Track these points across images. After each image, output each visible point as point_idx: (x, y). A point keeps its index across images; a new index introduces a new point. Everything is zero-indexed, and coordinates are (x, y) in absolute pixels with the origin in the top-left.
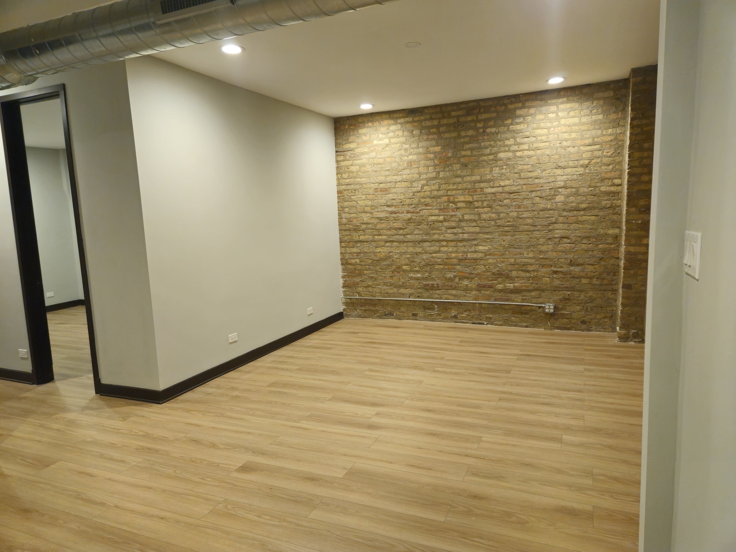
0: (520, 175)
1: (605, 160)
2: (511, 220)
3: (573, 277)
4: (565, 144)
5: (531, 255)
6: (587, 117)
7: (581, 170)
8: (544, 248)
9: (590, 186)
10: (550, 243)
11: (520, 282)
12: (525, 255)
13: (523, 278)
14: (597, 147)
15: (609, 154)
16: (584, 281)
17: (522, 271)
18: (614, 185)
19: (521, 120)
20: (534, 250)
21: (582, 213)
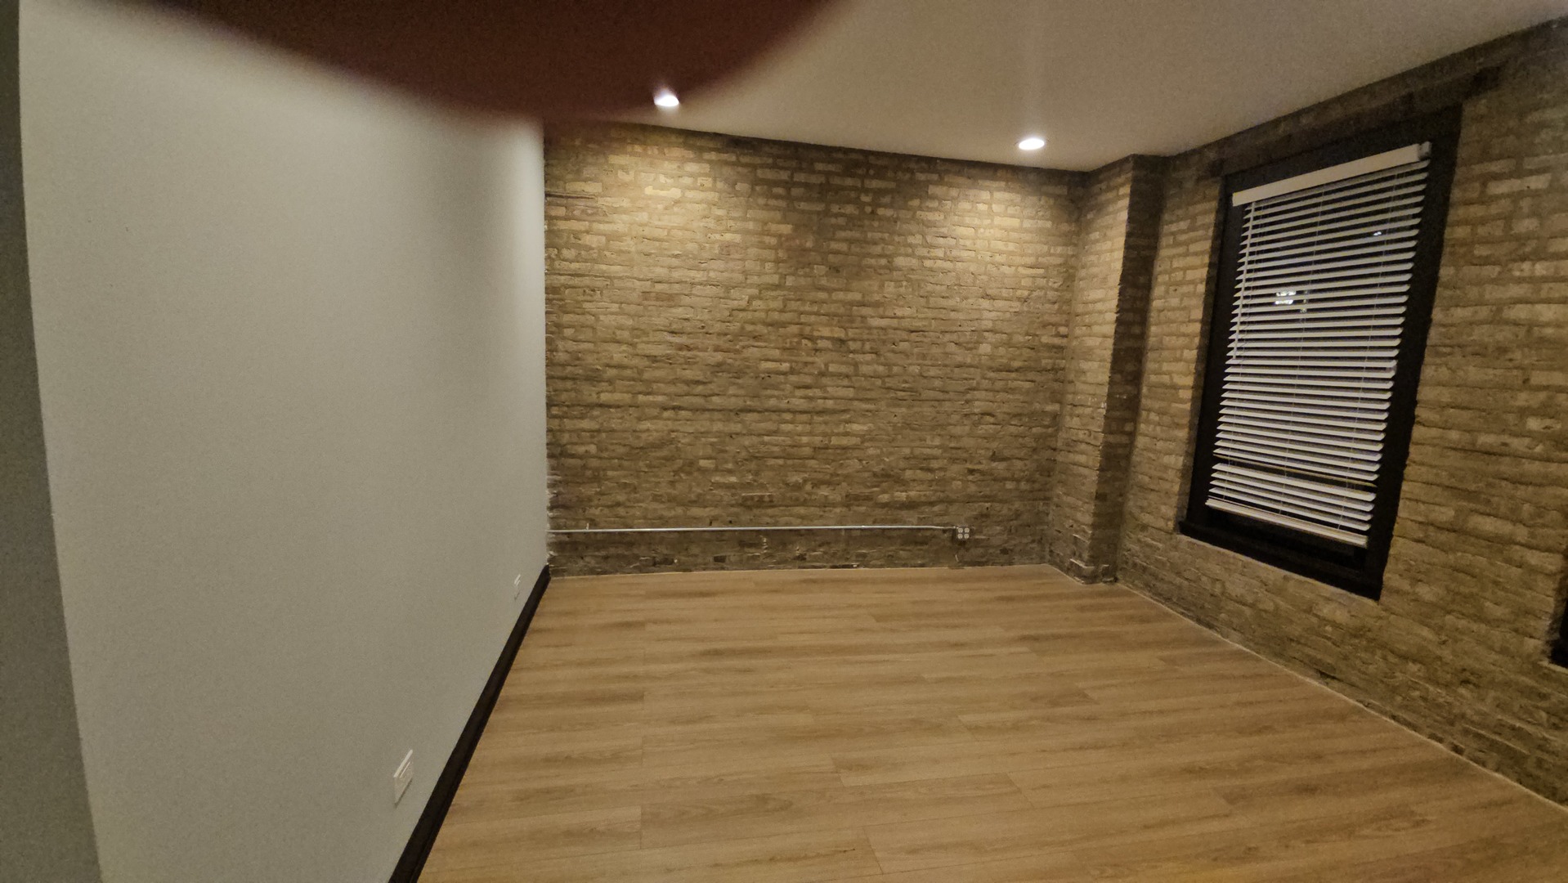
0: (928, 302)
1: (1051, 295)
2: (910, 379)
3: (995, 480)
4: (998, 258)
5: (937, 442)
6: (1031, 221)
7: (1016, 306)
8: (958, 430)
9: (1027, 334)
10: (966, 422)
11: (918, 488)
12: (929, 442)
13: (922, 482)
14: (1041, 271)
15: (1056, 286)
16: (1009, 485)
17: (921, 469)
18: (1058, 335)
19: (935, 204)
20: (942, 433)
21: (1013, 375)
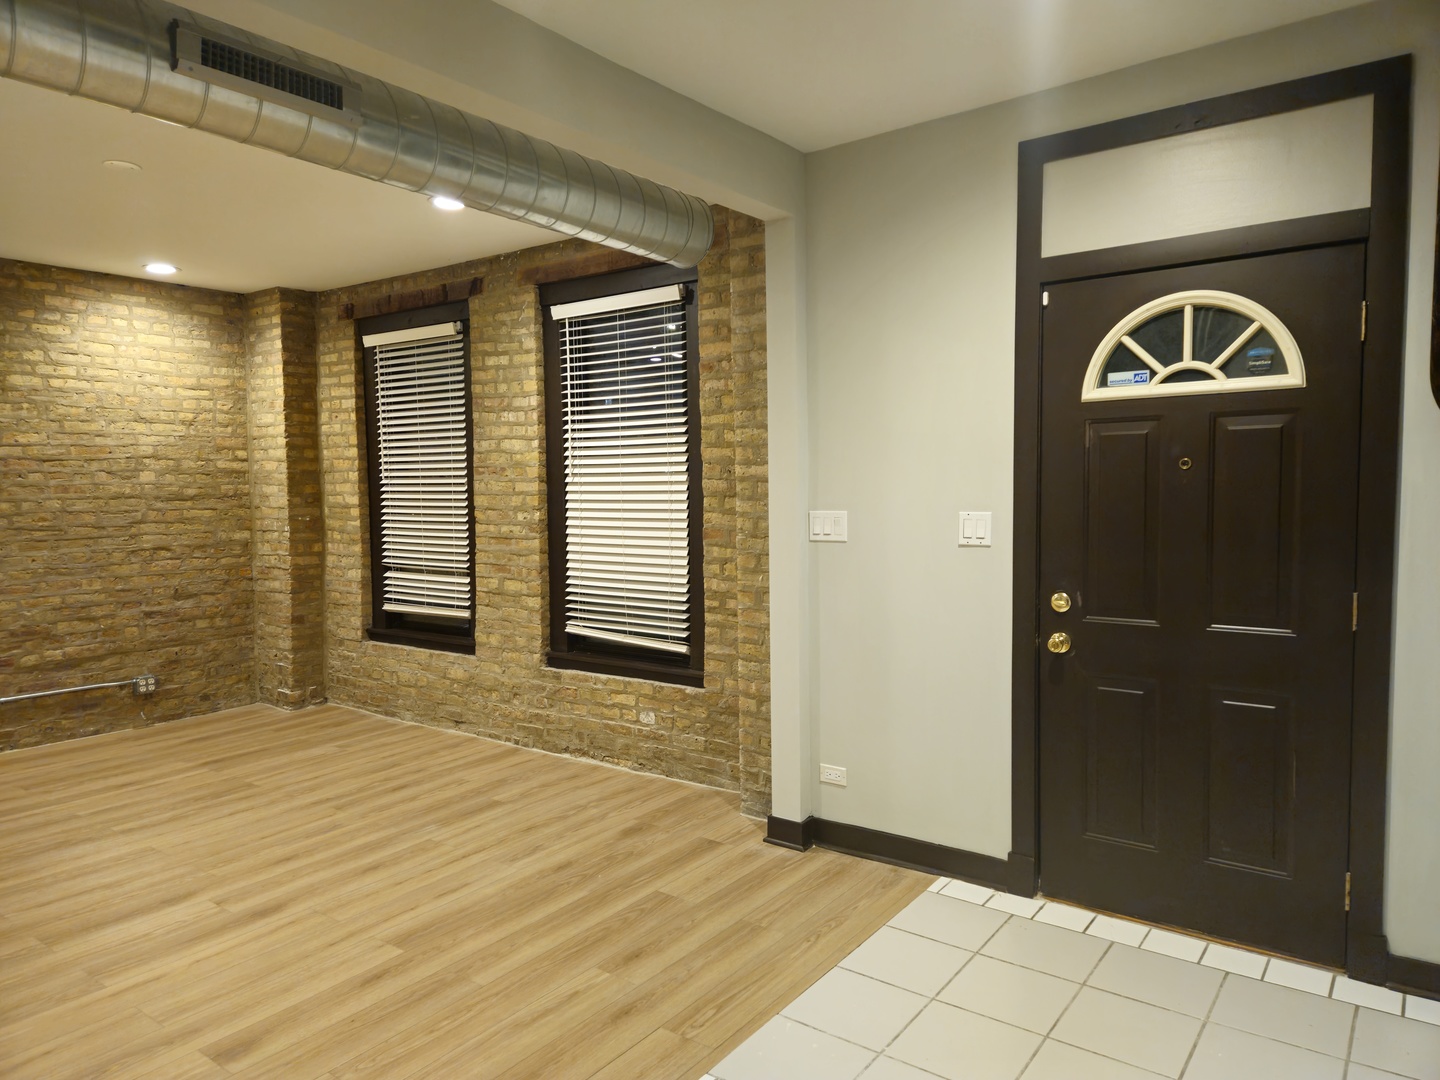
0: (62, 426)
1: (221, 417)
2: (49, 516)
3: (182, 620)
4: (148, 378)
5: (97, 586)
6: (185, 341)
7: (181, 430)
8: (125, 570)
9: (199, 459)
10: (133, 560)
11: (78, 642)
12: (85, 587)
13: (83, 634)
14: (205, 393)
15: (225, 408)
16: (201, 624)
17: (80, 619)
18: (236, 459)
19: (57, 317)
20: (103, 575)
21: (189, 504)
